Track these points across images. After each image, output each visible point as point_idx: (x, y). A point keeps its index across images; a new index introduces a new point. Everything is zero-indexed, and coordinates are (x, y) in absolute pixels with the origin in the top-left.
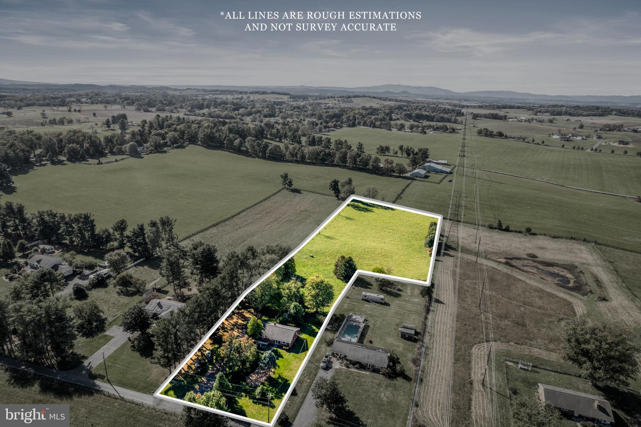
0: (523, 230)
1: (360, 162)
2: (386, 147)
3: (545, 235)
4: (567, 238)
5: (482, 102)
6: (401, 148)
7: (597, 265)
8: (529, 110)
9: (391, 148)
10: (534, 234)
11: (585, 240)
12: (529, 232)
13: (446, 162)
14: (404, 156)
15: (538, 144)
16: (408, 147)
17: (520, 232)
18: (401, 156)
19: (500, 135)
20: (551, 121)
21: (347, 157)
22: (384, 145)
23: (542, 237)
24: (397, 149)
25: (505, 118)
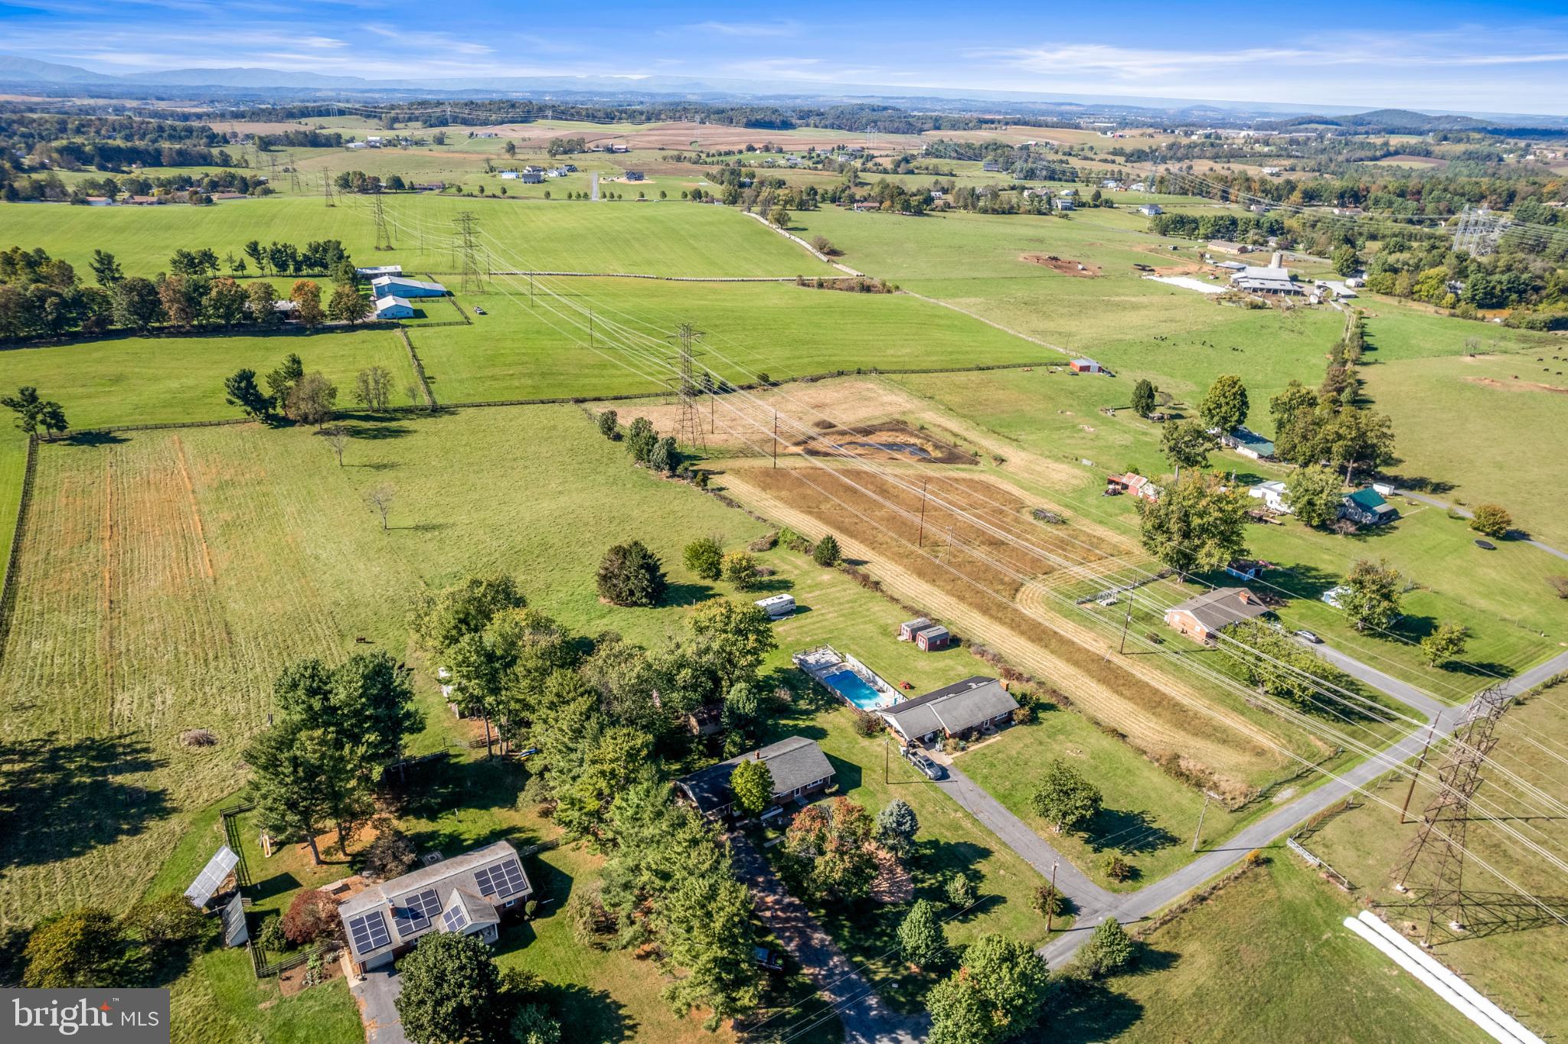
0: (754, 380)
1: (216, 308)
2: (205, 254)
3: (794, 380)
4: (832, 376)
5: (212, 102)
6: (254, 250)
7: (923, 410)
8: (368, 116)
9: (221, 254)
10: (775, 384)
11: (859, 372)
12: (767, 382)
13: (399, 269)
14: (267, 271)
15: (494, 196)
16: (275, 244)
17: (750, 387)
18: (259, 272)
19: (397, 184)
20: (440, 141)
21: (160, 302)
22: (194, 248)
23: (791, 385)
24: (241, 253)
25: (335, 142)
